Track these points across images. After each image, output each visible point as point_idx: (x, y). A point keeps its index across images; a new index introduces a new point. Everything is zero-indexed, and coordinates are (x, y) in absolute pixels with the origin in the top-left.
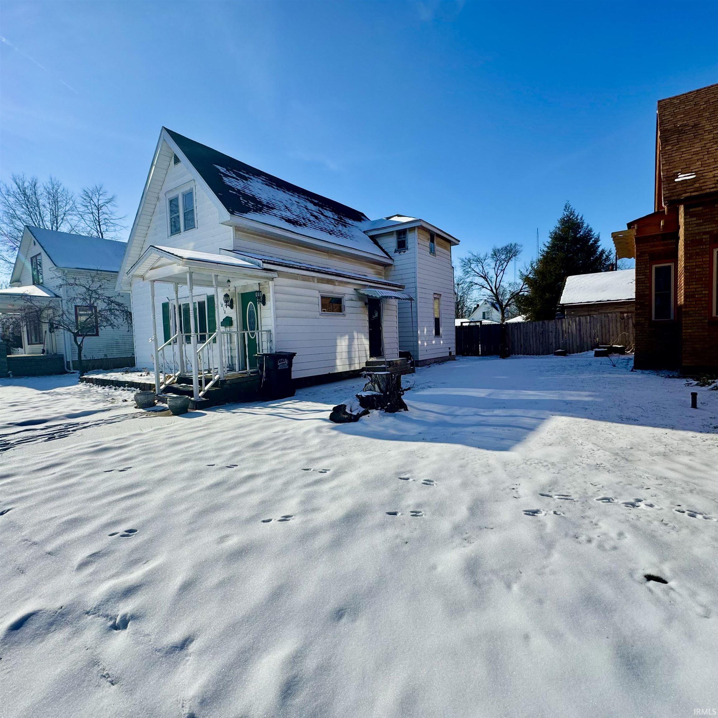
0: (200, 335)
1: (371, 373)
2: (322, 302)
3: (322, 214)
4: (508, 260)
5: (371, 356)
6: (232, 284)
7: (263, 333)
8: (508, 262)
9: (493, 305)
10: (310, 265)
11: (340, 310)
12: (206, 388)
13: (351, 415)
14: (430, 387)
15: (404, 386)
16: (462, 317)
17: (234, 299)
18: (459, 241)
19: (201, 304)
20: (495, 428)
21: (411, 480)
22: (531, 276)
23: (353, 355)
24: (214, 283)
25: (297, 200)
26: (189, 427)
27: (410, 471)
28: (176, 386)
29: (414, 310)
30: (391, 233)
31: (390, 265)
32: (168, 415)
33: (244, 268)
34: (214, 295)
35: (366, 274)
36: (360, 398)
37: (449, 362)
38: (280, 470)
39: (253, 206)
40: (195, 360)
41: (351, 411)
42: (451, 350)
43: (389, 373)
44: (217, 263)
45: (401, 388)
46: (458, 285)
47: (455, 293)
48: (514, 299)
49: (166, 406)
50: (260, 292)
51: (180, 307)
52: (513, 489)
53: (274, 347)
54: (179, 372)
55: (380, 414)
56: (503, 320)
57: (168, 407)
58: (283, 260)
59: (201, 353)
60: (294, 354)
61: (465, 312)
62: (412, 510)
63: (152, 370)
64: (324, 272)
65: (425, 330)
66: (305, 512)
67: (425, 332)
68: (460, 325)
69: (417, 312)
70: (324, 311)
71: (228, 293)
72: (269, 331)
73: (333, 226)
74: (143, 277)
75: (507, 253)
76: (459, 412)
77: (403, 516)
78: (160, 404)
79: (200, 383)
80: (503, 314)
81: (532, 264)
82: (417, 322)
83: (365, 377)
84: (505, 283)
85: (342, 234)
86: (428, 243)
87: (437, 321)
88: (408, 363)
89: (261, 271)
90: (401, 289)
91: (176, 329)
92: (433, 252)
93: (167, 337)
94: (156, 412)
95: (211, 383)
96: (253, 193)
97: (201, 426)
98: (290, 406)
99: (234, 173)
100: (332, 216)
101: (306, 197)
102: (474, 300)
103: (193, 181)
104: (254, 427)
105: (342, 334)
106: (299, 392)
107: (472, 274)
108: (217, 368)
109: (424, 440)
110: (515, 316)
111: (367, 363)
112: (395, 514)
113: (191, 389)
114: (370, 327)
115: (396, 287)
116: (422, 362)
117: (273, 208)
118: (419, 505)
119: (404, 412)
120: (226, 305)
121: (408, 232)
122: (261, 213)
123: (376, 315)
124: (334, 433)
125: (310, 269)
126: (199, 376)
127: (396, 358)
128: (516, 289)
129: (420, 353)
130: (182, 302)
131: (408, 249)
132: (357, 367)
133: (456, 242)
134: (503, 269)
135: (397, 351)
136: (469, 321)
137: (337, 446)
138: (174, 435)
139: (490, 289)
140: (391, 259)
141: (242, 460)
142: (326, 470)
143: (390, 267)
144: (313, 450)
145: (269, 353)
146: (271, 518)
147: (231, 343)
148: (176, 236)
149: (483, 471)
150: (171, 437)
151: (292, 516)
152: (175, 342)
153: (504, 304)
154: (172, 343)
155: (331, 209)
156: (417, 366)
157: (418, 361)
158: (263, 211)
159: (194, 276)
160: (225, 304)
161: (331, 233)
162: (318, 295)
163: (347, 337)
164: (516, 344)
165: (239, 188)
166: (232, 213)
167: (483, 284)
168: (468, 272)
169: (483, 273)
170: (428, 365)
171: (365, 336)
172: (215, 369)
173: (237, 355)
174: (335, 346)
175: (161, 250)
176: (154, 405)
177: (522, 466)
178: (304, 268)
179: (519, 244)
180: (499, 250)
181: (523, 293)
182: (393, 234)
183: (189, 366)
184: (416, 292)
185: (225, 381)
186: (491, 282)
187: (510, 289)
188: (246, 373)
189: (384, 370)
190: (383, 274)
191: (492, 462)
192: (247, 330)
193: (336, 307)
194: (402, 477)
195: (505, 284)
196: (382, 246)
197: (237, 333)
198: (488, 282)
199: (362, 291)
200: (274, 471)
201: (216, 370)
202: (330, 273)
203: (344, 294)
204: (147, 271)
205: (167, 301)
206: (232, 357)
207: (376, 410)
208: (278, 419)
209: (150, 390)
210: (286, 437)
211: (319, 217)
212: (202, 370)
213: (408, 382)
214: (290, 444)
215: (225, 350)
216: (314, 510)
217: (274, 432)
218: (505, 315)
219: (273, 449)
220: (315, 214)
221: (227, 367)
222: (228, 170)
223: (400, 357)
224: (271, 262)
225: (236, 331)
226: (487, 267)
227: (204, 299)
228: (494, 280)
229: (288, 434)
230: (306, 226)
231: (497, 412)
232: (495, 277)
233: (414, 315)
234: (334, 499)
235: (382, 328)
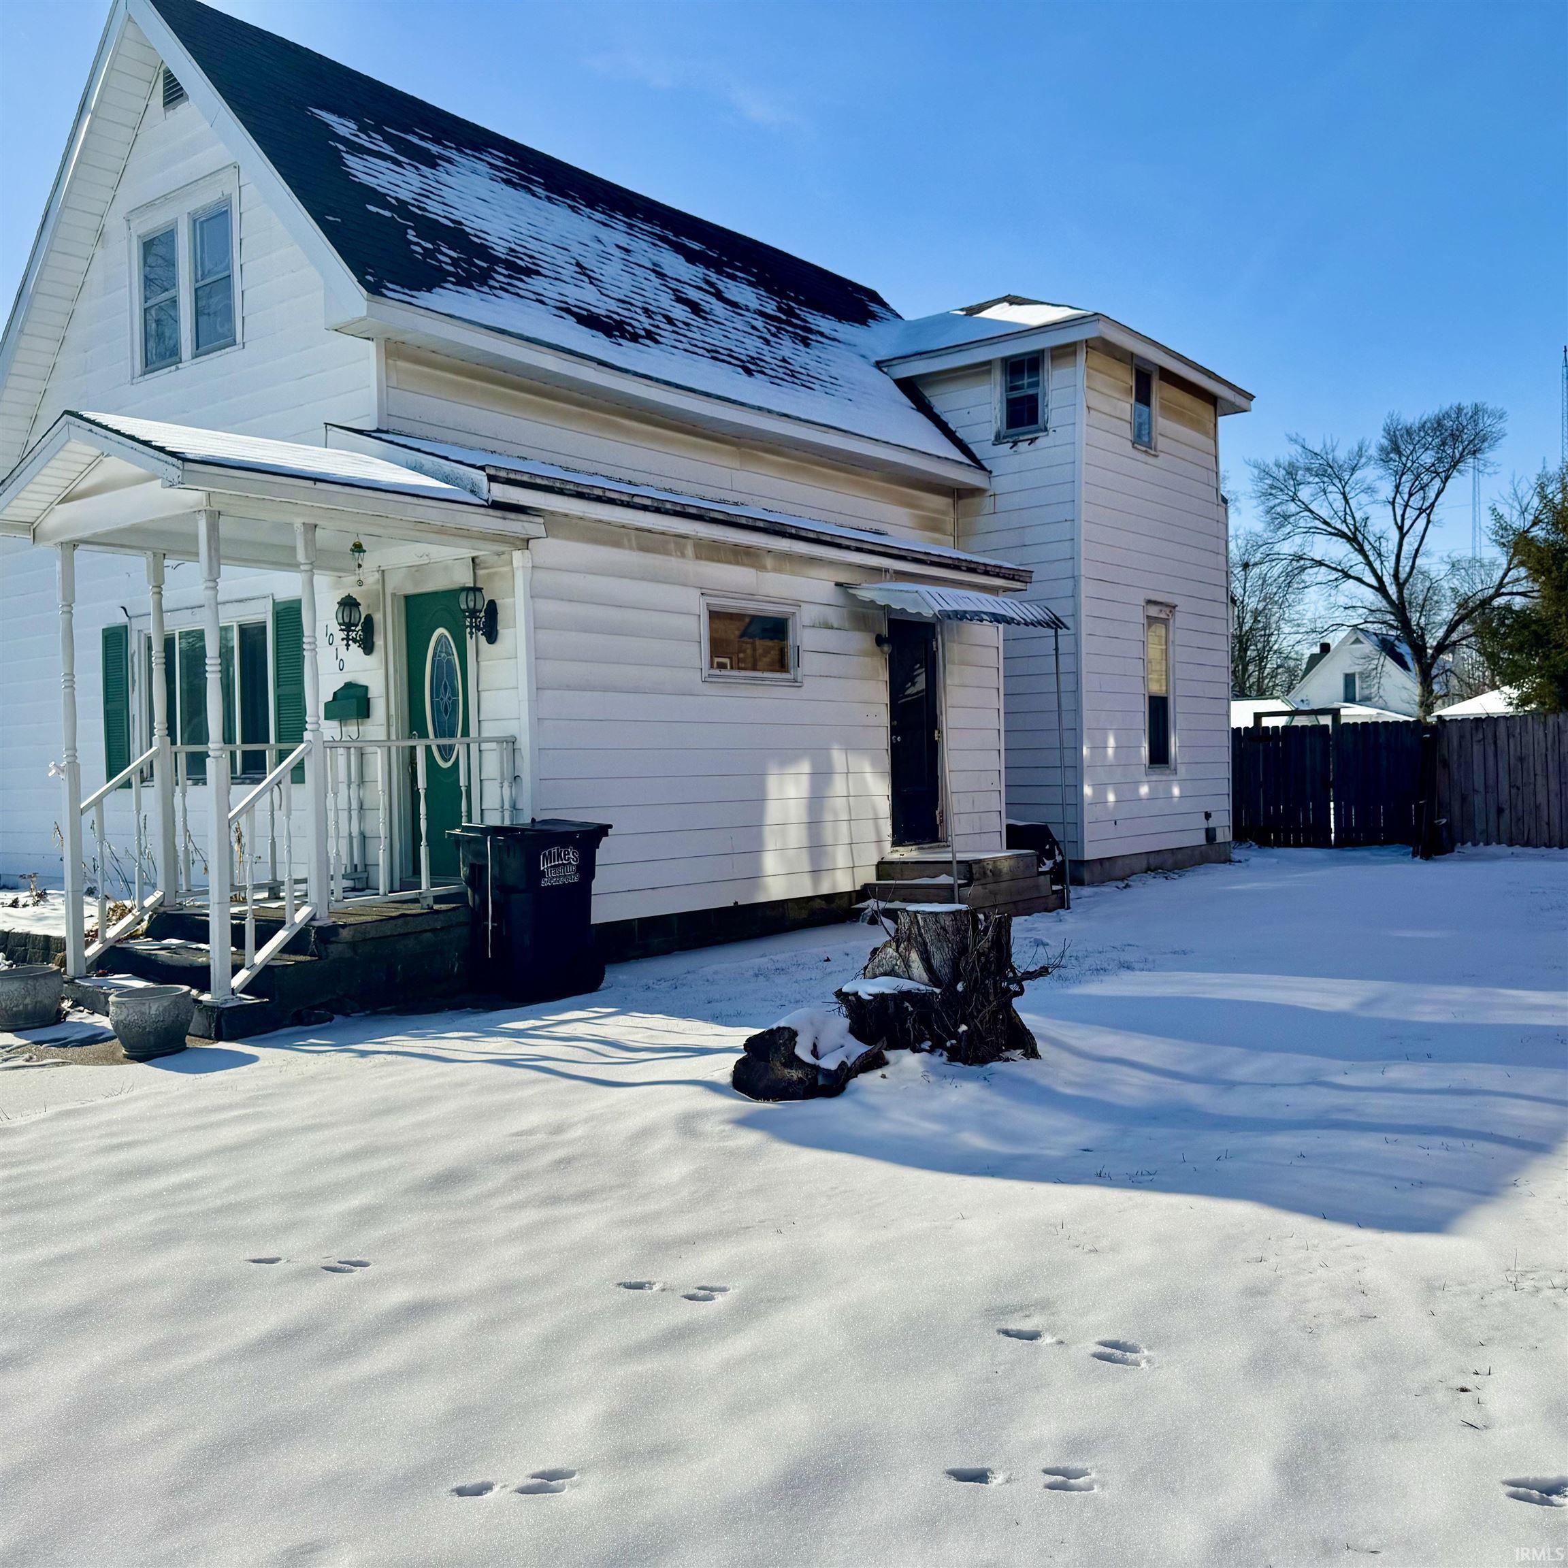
0: (244, 753)
1: (897, 905)
2: (712, 630)
3: (719, 295)
4: (1447, 469)
5: (897, 842)
6: (371, 560)
7: (484, 746)
8: (1447, 478)
9: (1387, 647)
10: (671, 491)
11: (781, 664)
12: (261, 957)
13: (816, 1068)
14: (1128, 967)
15: (1022, 958)
16: (1262, 694)
17: (378, 617)
18: (1251, 397)
19: (251, 637)
20: (1390, 1137)
21: (1047, 1340)
22: (1538, 533)
23: (828, 837)
24: (301, 556)
25: (624, 240)
26: (187, 1106)
27: (1044, 1305)
28: (143, 946)
29: (1066, 663)
30: (981, 369)
31: (975, 492)
32: (111, 1060)
33: (415, 500)
34: (299, 601)
35: (882, 527)
36: (853, 1005)
37: (1202, 869)
38: (534, 1283)
39: (455, 263)
40: (220, 850)
41: (815, 1053)
42: (1212, 823)
43: (963, 907)
44: (316, 480)
45: (1013, 970)
46: (1246, 566)
47: (1234, 601)
48: (1473, 622)
49: (104, 1022)
50: (476, 590)
51: (169, 643)
52: (1463, 1390)
53: (525, 803)
54: (158, 894)
55: (930, 1069)
56: (1427, 705)
57: (110, 1027)
58: (567, 469)
59: (243, 820)
60: (602, 830)
61: (1274, 675)
62: (1051, 1465)
63: (58, 882)
64: (720, 517)
65: (1111, 742)
66: (623, 1458)
67: (1110, 751)
68: (1251, 724)
69: (1077, 674)
70: (722, 666)
71: (356, 593)
72: (510, 743)
73: (759, 343)
74: (33, 530)
75: (1444, 443)
76: (1241, 1072)
77: (1015, 1485)
78: (80, 1016)
79: (237, 936)
80: (1426, 680)
81: (1542, 487)
82: (1077, 711)
83: (873, 921)
84: (1435, 559)
85: (793, 374)
86: (1126, 406)
87: (1158, 709)
88: (1043, 869)
89: (482, 510)
90: (1018, 585)
91: (151, 728)
92: (1146, 439)
93: (117, 757)
94: (65, 1045)
95: (281, 937)
96: (457, 216)
97: (230, 1107)
98: (580, 1029)
99: (388, 139)
100: (754, 304)
101: (657, 230)
102: (1310, 627)
103: (232, 170)
104: (434, 1112)
105: (787, 756)
106: (617, 976)
107: (1302, 523)
108: (305, 881)
109: (1101, 1178)
110: (1476, 692)
111: (883, 867)
112: (980, 1477)
113: (202, 960)
114: (894, 731)
115: (997, 575)
116: (1097, 869)
117: (529, 272)
118: (1077, 1445)
119: (1025, 1061)
120: (347, 639)
121: (1048, 363)
122: (485, 289)
123: (921, 683)
124: (750, 1138)
125: (668, 506)
126: (235, 910)
127: (995, 851)
128: (1479, 584)
129: (1089, 833)
130: (178, 625)
131: (1046, 430)
132: (843, 883)
133: (1240, 401)
134: (1427, 504)
135: (998, 825)
136: (1287, 708)
137: (758, 1190)
138: (130, 1138)
139: (1375, 583)
140: (982, 468)
141: (388, 1243)
142: (712, 1290)
143: (976, 500)
144: (664, 1204)
145: (507, 823)
146: (489, 1479)
147: (362, 782)
148: (164, 377)
149: (1338, 1313)
150: (119, 1147)
151: (570, 1474)
152: (146, 776)
153: (1432, 642)
154: (135, 780)
155: (752, 275)
156: (1079, 882)
157: (1083, 863)
158: (492, 283)
159: (226, 527)
160: (343, 635)
161: (750, 367)
162: (697, 605)
163: (805, 767)
164: (1478, 800)
165: (404, 195)
166: (375, 289)
167: (1345, 565)
168: (1286, 517)
169: (1345, 521)
170: (1122, 879)
171: (873, 765)
172: (297, 882)
173: (382, 830)
174: (760, 800)
175: (106, 428)
176: (59, 1017)
177: (1499, 1296)
178: (648, 502)
179: (1490, 406)
180: (1409, 432)
181: (1507, 598)
182: (989, 372)
183: (197, 869)
184: (1074, 596)
185: (334, 929)
186: (1380, 555)
187: (1456, 583)
188: (415, 901)
189: (946, 894)
190: (949, 527)
191: (1373, 1275)
192: (424, 735)
193: (767, 652)
194: (1013, 1326)
195: (1433, 564)
196: (944, 417)
197: (385, 744)
198: (1366, 557)
199: (868, 593)
200: (506, 1288)
201: (302, 886)
202: (744, 521)
203: (797, 604)
204: (48, 510)
205: (121, 619)
206: (363, 837)
207: (915, 1050)
208: (534, 1082)
209: (47, 959)
210: (560, 1153)
211: (707, 307)
212: (244, 888)
213: (1039, 943)
214: (576, 1181)
215: (337, 810)
216: (660, 1452)
217: (518, 1134)
218: (1436, 687)
219: (509, 1199)
220: (694, 295)
221: (344, 877)
222: (363, 128)
223: (1009, 847)
224: (518, 477)
225: (384, 737)
226: (1364, 498)
227: (263, 614)
228: (1389, 547)
229: (571, 1142)
230: (657, 342)
231: (1399, 1073)
232: (1395, 535)
233: (1067, 682)
234: (737, 1410)
235: (940, 735)
